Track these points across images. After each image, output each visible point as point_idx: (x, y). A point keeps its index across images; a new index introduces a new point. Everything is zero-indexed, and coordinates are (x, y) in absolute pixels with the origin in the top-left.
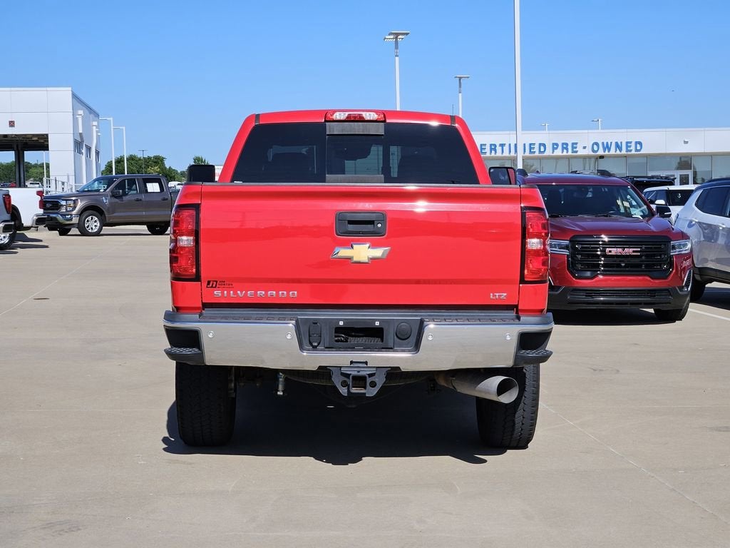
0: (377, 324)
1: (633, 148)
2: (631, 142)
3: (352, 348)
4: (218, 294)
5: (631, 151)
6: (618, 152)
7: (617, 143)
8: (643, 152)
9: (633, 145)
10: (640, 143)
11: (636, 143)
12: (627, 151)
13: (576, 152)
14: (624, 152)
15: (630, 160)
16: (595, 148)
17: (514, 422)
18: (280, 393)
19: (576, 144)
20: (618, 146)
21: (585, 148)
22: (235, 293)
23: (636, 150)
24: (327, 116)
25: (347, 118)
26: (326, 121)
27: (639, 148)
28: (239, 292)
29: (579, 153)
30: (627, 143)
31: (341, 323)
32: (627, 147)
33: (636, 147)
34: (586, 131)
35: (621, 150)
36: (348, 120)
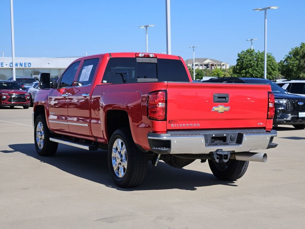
0: (225, 135)
1: (27, 65)
2: (26, 63)
3: (216, 145)
4: (173, 126)
5: (26, 66)
6: (21, 67)
7: (20, 63)
8: (31, 67)
9: (27, 64)
10: (30, 64)
11: (29, 63)
12: (25, 66)
13: (3, 66)
14: (23, 67)
15: (25, 71)
16: (11, 65)
17: (241, 170)
18: (156, 165)
19: (3, 63)
20: (21, 65)
21: (6, 65)
22: (179, 125)
23: (29, 66)
24: (137, 55)
25: (144, 56)
26: (136, 57)
27: (29, 65)
28: (180, 125)
29: (4, 67)
30: (25, 63)
31: (214, 135)
32: (25, 65)
33: (28, 65)
34: (7, 58)
35: (22, 66)
36: (145, 57)
